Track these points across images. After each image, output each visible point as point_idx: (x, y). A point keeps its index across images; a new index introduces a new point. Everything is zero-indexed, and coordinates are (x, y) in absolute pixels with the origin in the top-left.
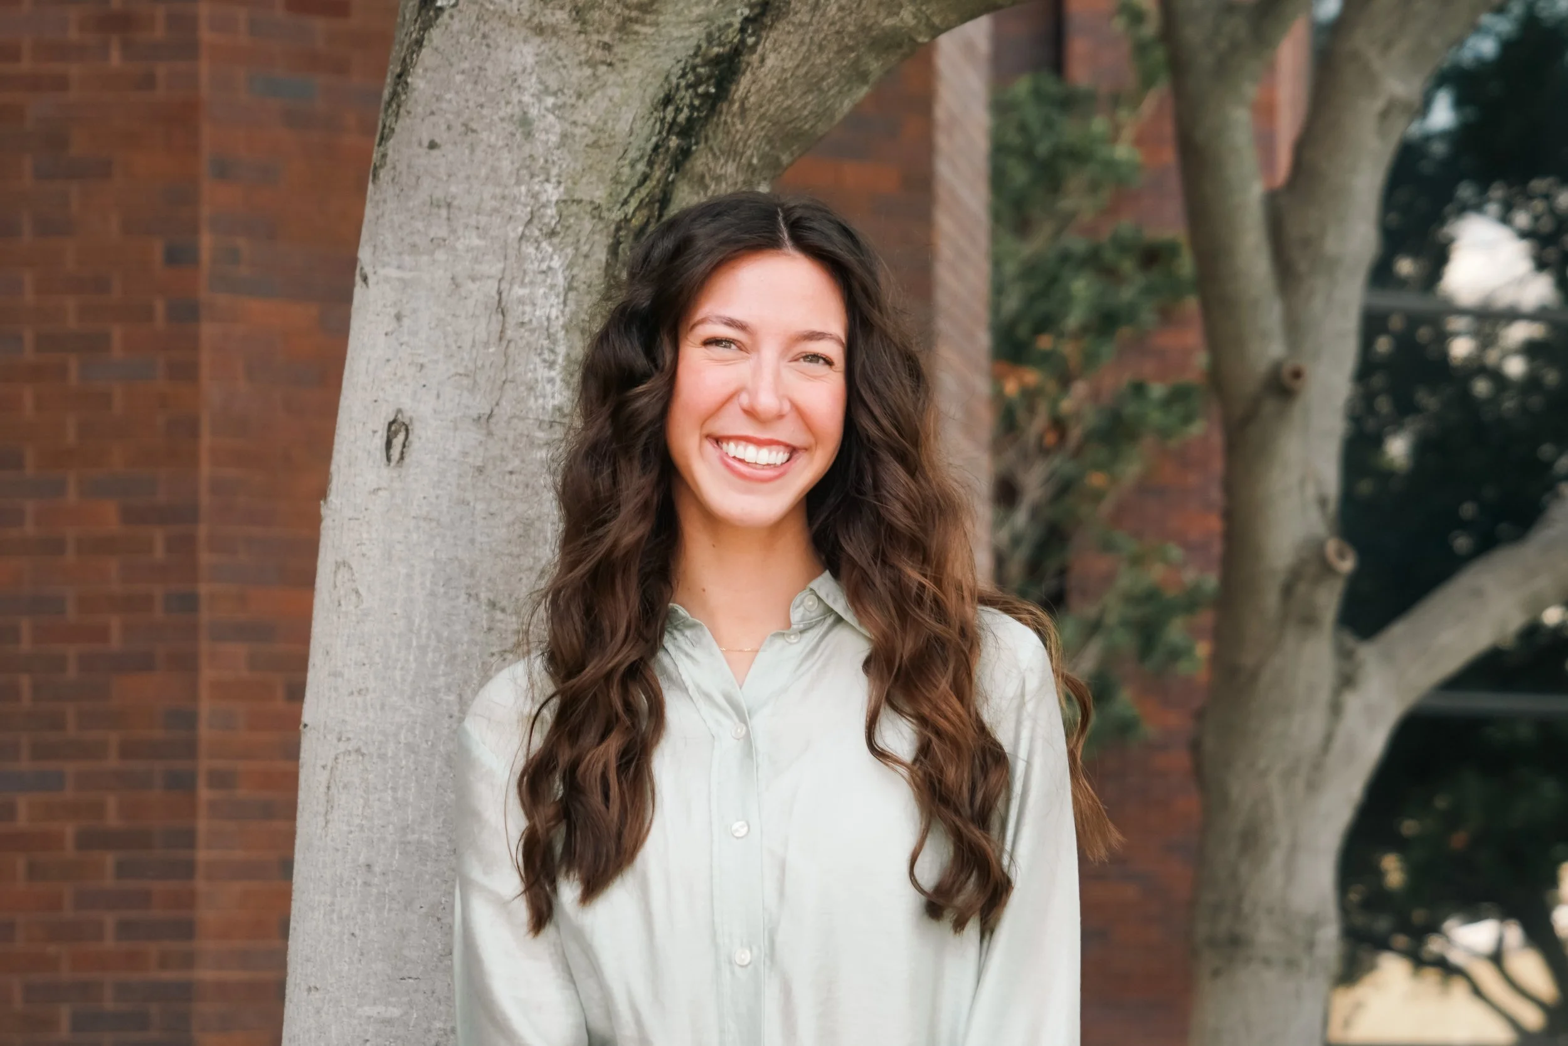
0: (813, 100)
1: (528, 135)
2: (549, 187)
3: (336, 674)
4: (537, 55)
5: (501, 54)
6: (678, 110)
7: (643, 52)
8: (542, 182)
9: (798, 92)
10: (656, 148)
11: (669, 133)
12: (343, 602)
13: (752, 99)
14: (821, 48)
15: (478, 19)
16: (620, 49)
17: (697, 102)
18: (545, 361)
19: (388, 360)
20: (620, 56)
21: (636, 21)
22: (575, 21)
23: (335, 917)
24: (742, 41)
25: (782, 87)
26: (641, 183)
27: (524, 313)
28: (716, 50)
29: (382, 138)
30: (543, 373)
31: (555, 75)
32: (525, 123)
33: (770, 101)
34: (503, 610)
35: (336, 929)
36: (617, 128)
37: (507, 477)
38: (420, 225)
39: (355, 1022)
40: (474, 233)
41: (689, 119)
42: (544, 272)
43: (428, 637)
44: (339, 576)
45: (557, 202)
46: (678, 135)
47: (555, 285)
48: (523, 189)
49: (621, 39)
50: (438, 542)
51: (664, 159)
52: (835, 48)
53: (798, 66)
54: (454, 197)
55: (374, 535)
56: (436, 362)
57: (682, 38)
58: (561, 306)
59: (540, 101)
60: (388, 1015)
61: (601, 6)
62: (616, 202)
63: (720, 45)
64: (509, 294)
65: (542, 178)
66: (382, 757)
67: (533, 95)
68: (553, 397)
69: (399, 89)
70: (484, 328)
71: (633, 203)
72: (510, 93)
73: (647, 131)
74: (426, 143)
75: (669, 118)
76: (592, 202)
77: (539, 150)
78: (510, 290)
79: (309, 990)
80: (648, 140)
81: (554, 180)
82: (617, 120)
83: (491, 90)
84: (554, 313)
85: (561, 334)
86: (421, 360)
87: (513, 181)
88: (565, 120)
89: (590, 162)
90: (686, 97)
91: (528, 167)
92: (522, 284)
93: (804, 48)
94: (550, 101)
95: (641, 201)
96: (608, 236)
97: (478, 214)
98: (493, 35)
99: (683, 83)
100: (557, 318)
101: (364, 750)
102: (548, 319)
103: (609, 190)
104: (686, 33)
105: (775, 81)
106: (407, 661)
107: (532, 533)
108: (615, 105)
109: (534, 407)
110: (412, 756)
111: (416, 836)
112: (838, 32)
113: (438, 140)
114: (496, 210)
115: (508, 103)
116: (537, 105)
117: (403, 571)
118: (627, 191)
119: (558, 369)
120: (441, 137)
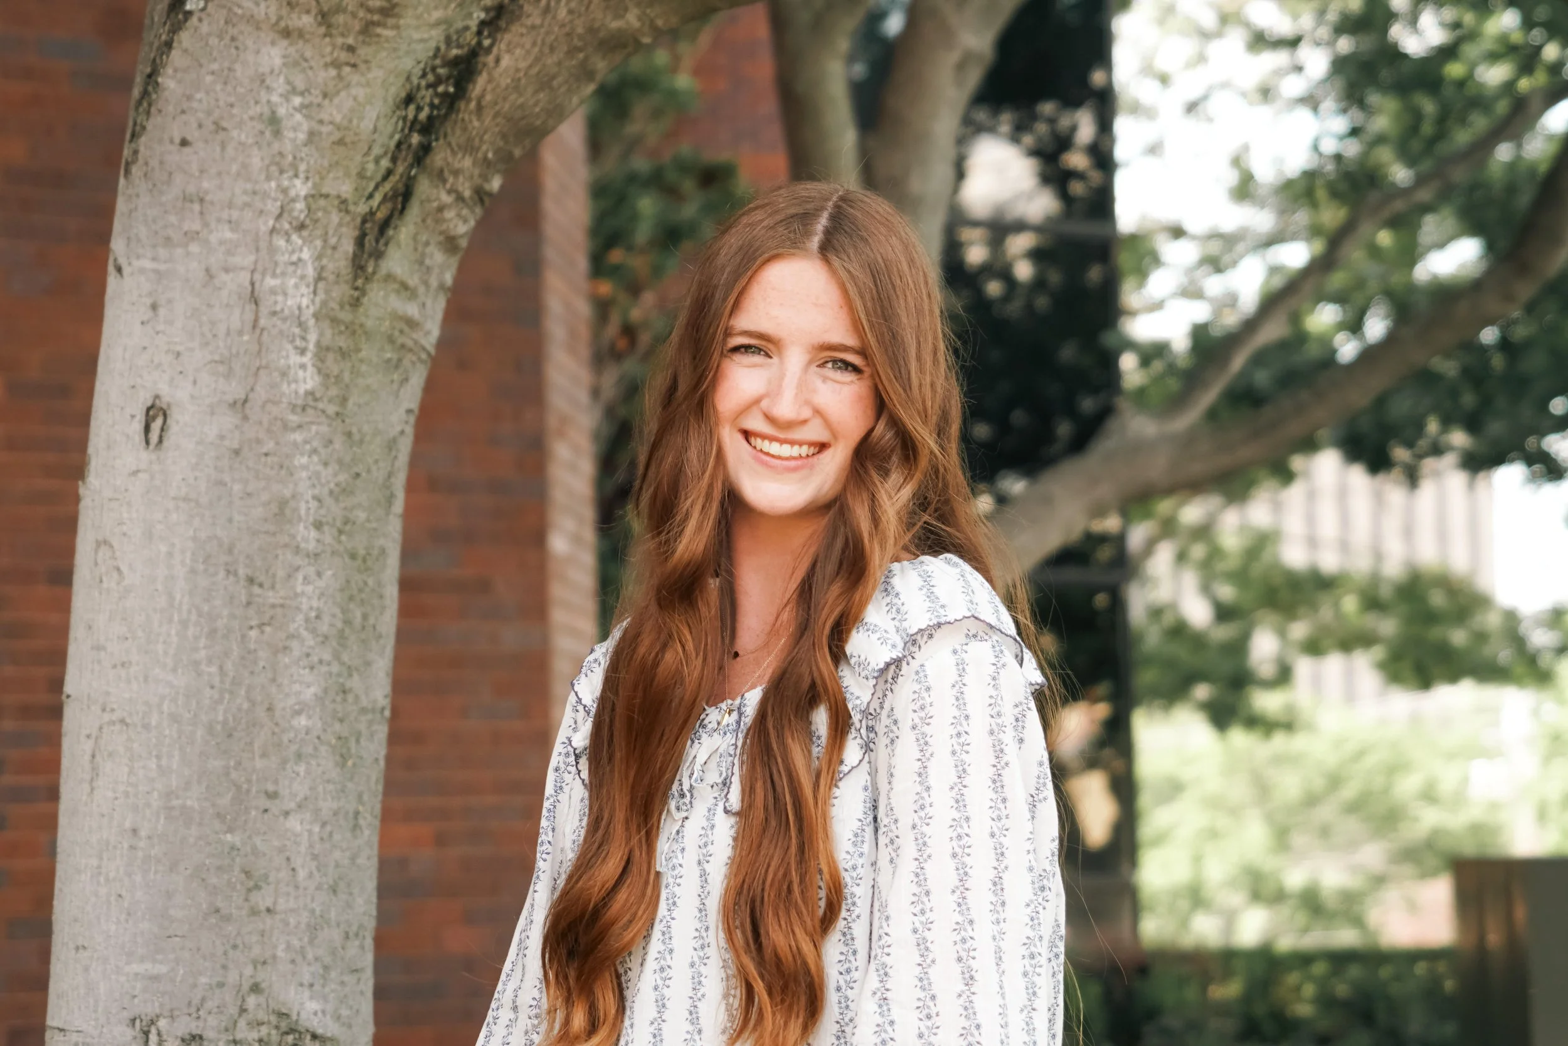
1: (277, 133)
2: (298, 182)
3: (99, 648)
4: (284, 57)
5: (250, 57)
6: (419, 109)
7: (385, 54)
8: (290, 179)
9: (530, 90)
10: (399, 145)
11: (411, 130)
12: (104, 579)
13: (488, 97)
14: (552, 49)
15: (226, 22)
16: (363, 51)
17: (436, 101)
19: (145, 348)
20: (363, 58)
21: (378, 24)
22: (320, 24)
23: (102, 879)
24: (479, 43)
25: (516, 86)
26: (385, 178)
27: (276, 303)
28: (455, 52)
29: (133, 135)
30: (295, 359)
31: (301, 76)
32: (274, 121)
33: (505, 99)
34: (261, 585)
35: (103, 891)
36: (362, 125)
37: (263, 459)
38: (173, 219)
39: (123, 979)
40: (226, 227)
41: (430, 118)
42: (293, 264)
43: (189, 612)
44: (100, 554)
45: (306, 198)
46: (419, 132)
47: (305, 276)
48: (273, 184)
49: (364, 42)
50: (197, 522)
51: (407, 155)
52: (565, 48)
53: (530, 67)
54: (207, 192)
55: (134, 515)
56: (192, 350)
57: (422, 41)
58: (312, 296)
59: (288, 100)
60: (155, 972)
61: (344, 11)
62: (362, 196)
63: (459, 46)
64: (261, 285)
65: (291, 173)
66: (146, 727)
67: (281, 95)
68: (305, 381)
69: (150, 88)
70: (237, 318)
71: (378, 197)
72: (259, 93)
73: (390, 129)
74: (177, 140)
75: (411, 116)
76: (338, 197)
77: (288, 147)
78: (262, 280)
79: (77, 948)
80: (391, 137)
81: (302, 175)
82: (361, 118)
83: (240, 90)
84: (305, 302)
85: (312, 322)
86: (178, 348)
87: (263, 177)
88: (312, 118)
89: (336, 158)
90: (426, 96)
91: (277, 164)
92: (274, 275)
93: (536, 49)
94: (297, 101)
95: (385, 195)
96: (354, 229)
97: (230, 208)
98: (241, 38)
99: (423, 83)
100: (308, 307)
101: (128, 720)
102: (299, 308)
103: (354, 185)
104: (426, 36)
105: (509, 81)
106: (169, 635)
107: (288, 512)
108: (359, 104)
109: (287, 392)
110: (176, 725)
111: (180, 802)
112: (568, 34)
113: (189, 138)
114: (247, 205)
115: (257, 103)
116: (285, 105)
117: (163, 548)
118: (372, 185)
119: (309, 355)
120: (193, 135)
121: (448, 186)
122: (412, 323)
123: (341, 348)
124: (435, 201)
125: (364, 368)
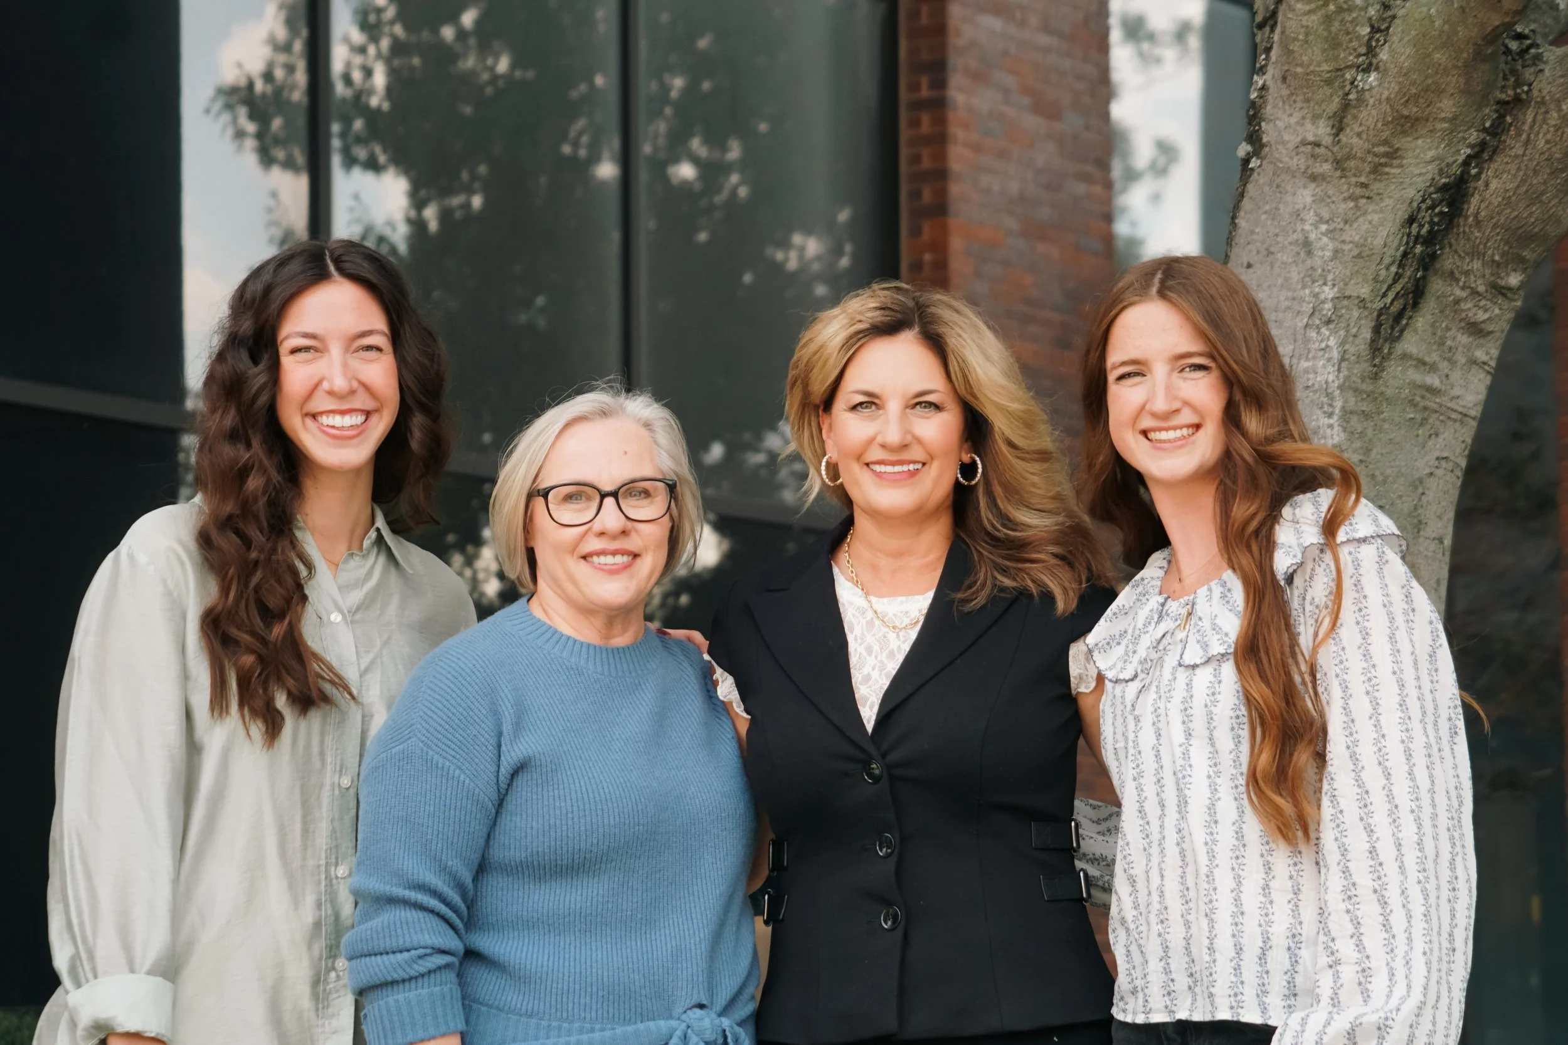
0: (1537, 209)
1: (1309, 253)
2: (1326, 289)
4: (1313, 196)
5: (1289, 198)
6: (1421, 226)
7: (1393, 188)
8: (1321, 286)
9: (1522, 205)
10: (1405, 255)
11: (1415, 243)
13: (1483, 214)
14: (1536, 172)
15: (1274, 174)
16: (1376, 187)
17: (1436, 220)
18: (1325, 412)
20: (1375, 191)
21: (1385, 165)
22: (1336, 169)
24: (1466, 173)
25: (1507, 202)
26: (1395, 281)
27: (1308, 380)
28: (1443, 180)
30: (1324, 421)
31: (1326, 209)
32: (1307, 244)
33: (1499, 214)
36: (1374, 243)
41: (1430, 232)
42: (1323, 349)
45: (1332, 299)
46: (1423, 244)
47: (1331, 358)
48: (1307, 291)
49: (1375, 179)
51: (1413, 262)
52: (1548, 171)
53: (1518, 187)
57: (1420, 174)
58: (1336, 373)
59: (1317, 228)
61: (1355, 157)
62: (1377, 296)
63: (1446, 177)
64: (1297, 366)
65: (1320, 282)
67: (1311, 225)
68: (1332, 438)
71: (1391, 295)
72: (1295, 224)
73: (1397, 242)
74: (1245, 265)
75: (1414, 233)
76: (1358, 297)
77: (1318, 262)
78: (1298, 363)
80: (1397, 250)
81: (1330, 283)
82: (1375, 237)
83: (1283, 223)
84: (1331, 378)
85: (1337, 392)
87: (1300, 287)
88: (1336, 240)
89: (1356, 268)
90: (1425, 216)
91: (1310, 276)
92: (1307, 359)
93: (1521, 173)
94: (1324, 227)
95: (1398, 293)
96: (1372, 321)
98: (1283, 185)
99: (1424, 206)
100: (1333, 381)
102: (1326, 382)
103: (1371, 288)
104: (1424, 171)
105: (1500, 199)
108: (1374, 226)
112: (1547, 159)
113: (1251, 262)
114: (1288, 308)
115: (1295, 231)
116: (1314, 231)
118: (1385, 287)
119: (1336, 418)
120: (1254, 259)
121: (1461, 284)
122: (1433, 391)
123: (1363, 411)
124: (1450, 296)
125: (1386, 426)
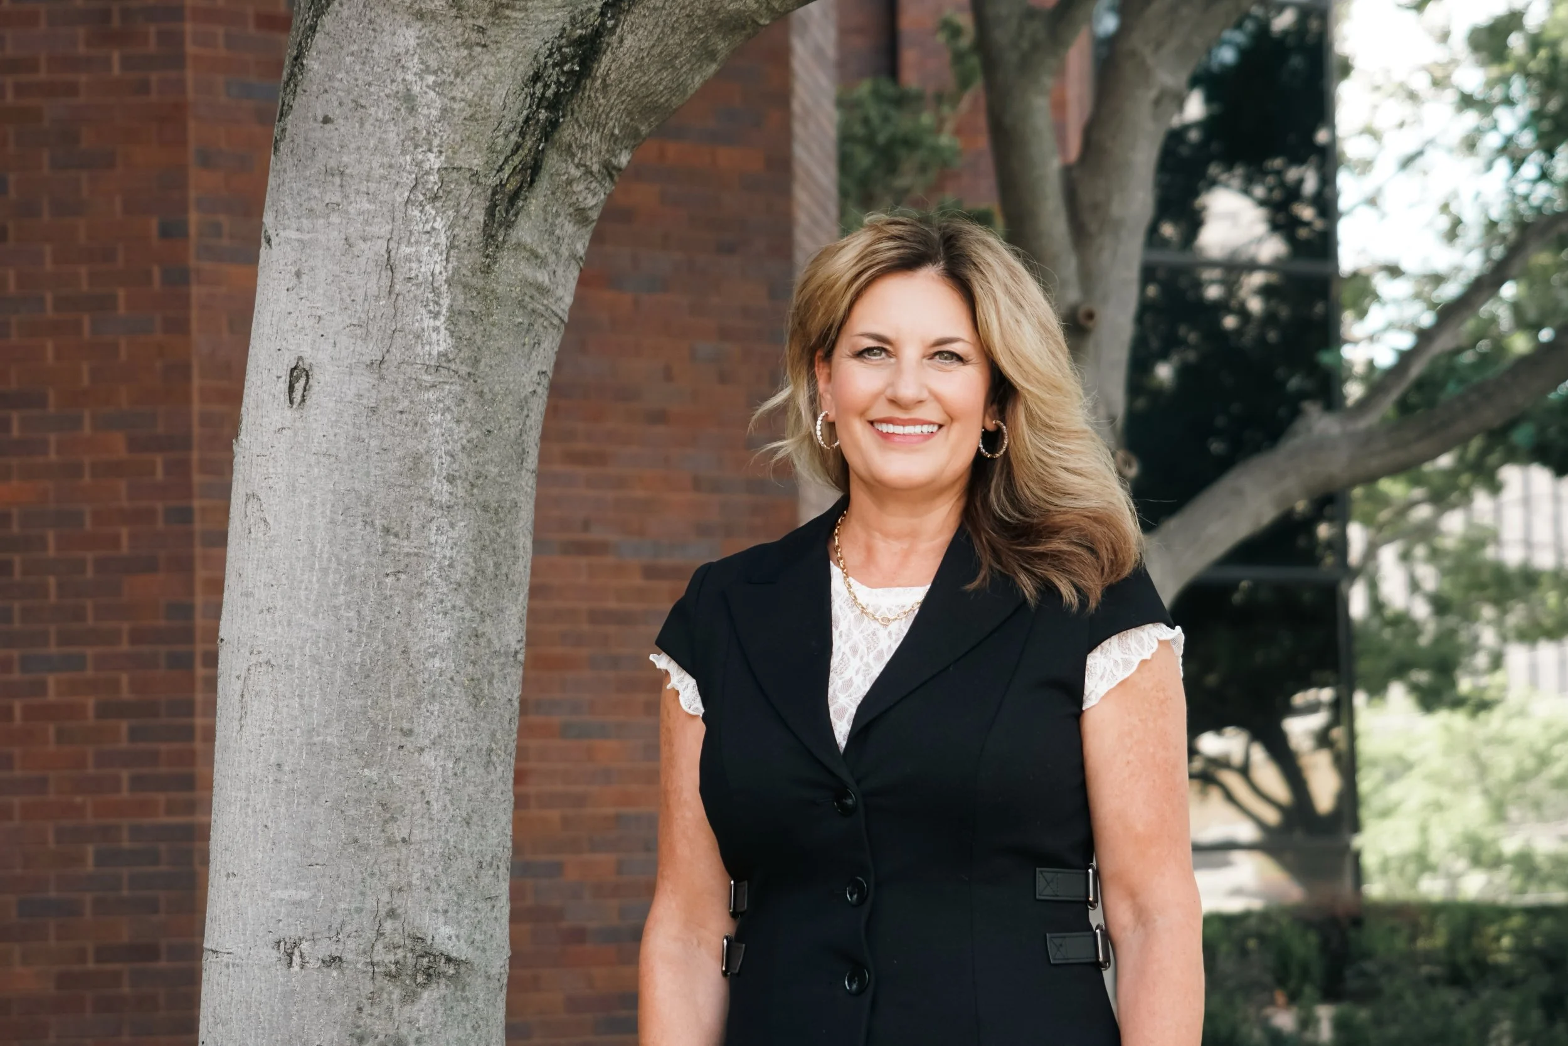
0: (667, 75)
1: (412, 110)
2: (431, 156)
3: (248, 594)
4: (418, 38)
5: (387, 39)
6: (546, 86)
7: (513, 35)
8: (425, 152)
9: (653, 69)
10: (527, 120)
11: (538, 107)
12: (252, 530)
13: (612, 76)
14: (673, 29)
15: (364, 6)
16: (493, 32)
17: (563, 79)
18: (430, 312)
19: (290, 313)
20: (493, 38)
21: (507, 6)
22: (451, 7)
23: (250, 811)
24: (603, 24)
25: (639, 65)
26: (514, 152)
27: (410, 269)
28: (579, 32)
29: (281, 115)
30: (428, 322)
31: (435, 56)
32: (409, 100)
33: (629, 78)
34: (396, 535)
35: (251, 822)
36: (492, 103)
37: (398, 416)
38: (316, 192)
39: (269, 904)
40: (365, 198)
41: (556, 94)
42: (428, 232)
43: (330, 560)
44: (249, 507)
45: (439, 170)
46: (546, 108)
47: (439, 244)
48: (408, 158)
49: (493, 23)
50: (336, 476)
51: (535, 130)
52: (686, 30)
53: (653, 46)
54: (346, 166)
55: (280, 470)
56: (332, 314)
57: (549, 22)
58: (444, 263)
59: (422, 79)
60: (298, 898)
62: (492, 169)
63: (582, 28)
64: (397, 253)
65: (425, 148)
66: (289, 668)
67: (415, 74)
68: (438, 344)
69: (296, 70)
70: (375, 283)
71: (508, 170)
72: (394, 72)
73: (518, 105)
74: (320, 118)
75: (538, 94)
76: (470, 169)
77: (422, 123)
78: (398, 248)
79: (228, 875)
80: (519, 113)
81: (435, 150)
82: (492, 95)
83: (377, 70)
84: (438, 268)
85: (445, 287)
86: (319, 313)
87: (399, 151)
88: (445, 96)
89: (468, 133)
90: (553, 74)
91: (412, 139)
92: (409, 243)
93: (659, 30)
94: (431, 79)
95: (515, 168)
96: (485, 200)
97: (368, 181)
98: (378, 20)
99: (550, 61)
100: (441, 273)
101: (273, 662)
102: (433, 274)
103: (485, 159)
104: (552, 18)
105: (633, 60)
106: (310, 582)
107: (422, 466)
108: (490, 82)
109: (421, 354)
110: (317, 667)
111: (321, 738)
112: (688, 16)
113: (330, 115)
114: (384, 178)
115: (393, 81)
116: (419, 83)
117: (306, 501)
118: (502, 159)
119: (442, 319)
120: (335, 112)
121: (576, 160)
122: (542, 290)
123: (473, 312)
124: (564, 174)
125: (495, 331)
